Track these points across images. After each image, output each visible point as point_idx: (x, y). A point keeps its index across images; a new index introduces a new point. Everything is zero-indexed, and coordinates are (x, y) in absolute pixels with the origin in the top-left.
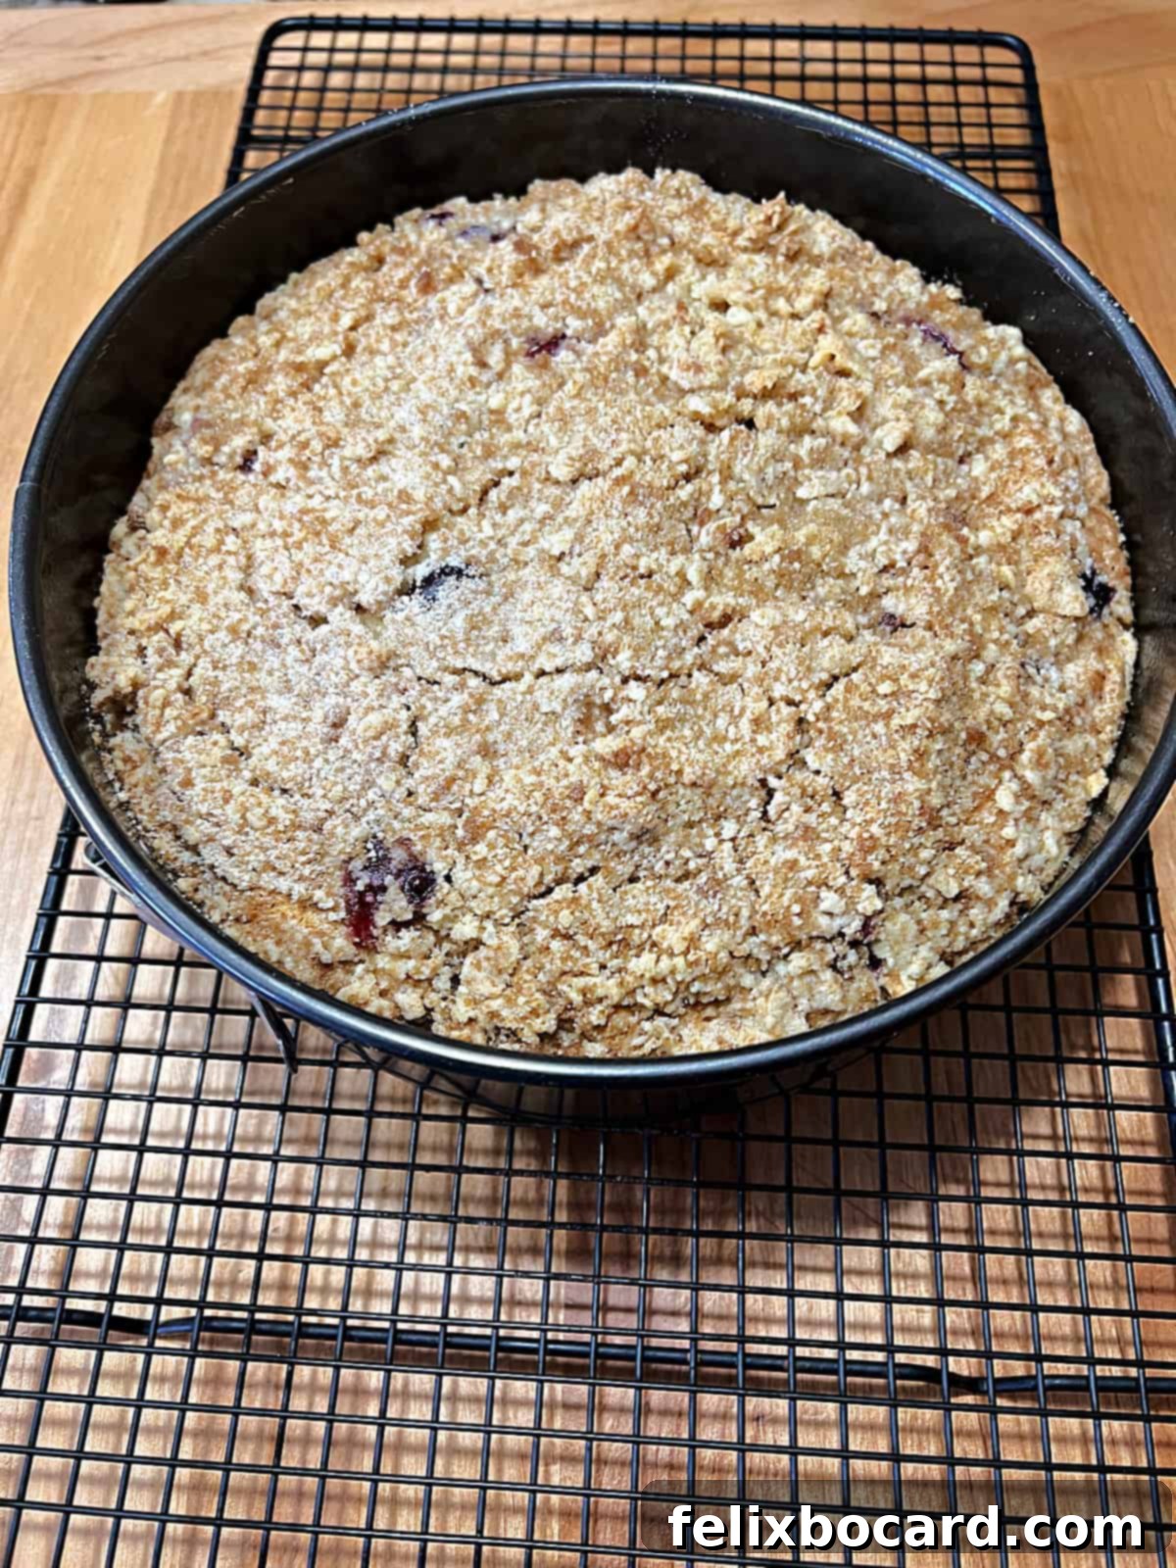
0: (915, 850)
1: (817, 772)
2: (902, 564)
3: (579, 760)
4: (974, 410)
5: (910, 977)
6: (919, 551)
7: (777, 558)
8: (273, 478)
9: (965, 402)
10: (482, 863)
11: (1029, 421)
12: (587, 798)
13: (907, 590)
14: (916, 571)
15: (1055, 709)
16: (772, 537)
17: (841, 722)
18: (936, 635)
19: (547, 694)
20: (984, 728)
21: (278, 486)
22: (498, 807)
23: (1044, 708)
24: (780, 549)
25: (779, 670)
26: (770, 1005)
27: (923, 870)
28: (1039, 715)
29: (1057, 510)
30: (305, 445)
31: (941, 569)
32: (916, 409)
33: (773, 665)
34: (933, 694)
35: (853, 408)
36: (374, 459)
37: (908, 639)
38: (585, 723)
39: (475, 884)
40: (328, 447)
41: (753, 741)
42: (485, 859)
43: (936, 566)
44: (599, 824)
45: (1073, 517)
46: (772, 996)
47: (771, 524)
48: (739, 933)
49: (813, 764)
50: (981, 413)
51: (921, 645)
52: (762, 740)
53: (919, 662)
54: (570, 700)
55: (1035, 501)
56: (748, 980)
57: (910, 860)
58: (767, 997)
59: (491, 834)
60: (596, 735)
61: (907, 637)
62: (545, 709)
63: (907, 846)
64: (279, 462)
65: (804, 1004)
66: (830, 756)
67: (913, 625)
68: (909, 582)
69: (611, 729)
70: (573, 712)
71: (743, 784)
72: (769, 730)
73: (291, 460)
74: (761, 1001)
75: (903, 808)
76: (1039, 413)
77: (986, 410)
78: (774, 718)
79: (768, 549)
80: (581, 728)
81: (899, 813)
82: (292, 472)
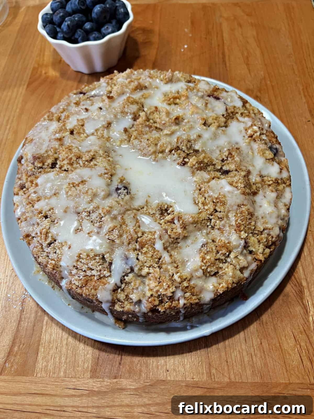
0: (250, 224)
1: (220, 212)
2: (225, 158)
3: (163, 224)
4: (231, 115)
5: (260, 253)
6: (229, 154)
7: (197, 164)
8: (63, 169)
9: (228, 113)
10: (145, 253)
11: (245, 113)
12: (168, 232)
13: (228, 164)
14: (229, 159)
15: (272, 180)
16: (194, 159)
17: (222, 198)
18: (238, 172)
19: (151, 210)
20: (256, 191)
21: (65, 170)
22: (147, 239)
23: (269, 181)
24: (197, 162)
25: (205, 190)
26: (229, 270)
27: (253, 228)
28: (269, 183)
29: (258, 134)
30: (71, 159)
31: (235, 156)
32: (218, 119)
33: (203, 189)
34: (242, 186)
35: (203, 122)
36: (91, 160)
37: (232, 175)
38: (162, 214)
39: (145, 258)
40: (77, 158)
41: (204, 208)
42: (146, 252)
43: (234, 156)
44: (173, 238)
45: (263, 134)
46: (229, 267)
47: (193, 156)
48: (214, 254)
49: (219, 210)
50: (233, 115)
51: (235, 175)
52: (206, 207)
53: (236, 179)
54: (157, 210)
55: (252, 133)
56: (221, 265)
57: (249, 226)
58: (228, 268)
59: (147, 246)
60: (166, 216)
61: (231, 174)
62: (151, 213)
63: (248, 223)
64: (64, 164)
65: (238, 267)
66: (222, 207)
67: (232, 171)
68: (228, 162)
69: (169, 214)
70: (158, 212)
71: (205, 219)
72: (207, 205)
73: (68, 163)
74: (226, 269)
75: (244, 214)
76: (247, 110)
77: (234, 114)
78: (207, 202)
79: (194, 163)
80: (161, 216)
81: (244, 216)
82: (69, 167)
